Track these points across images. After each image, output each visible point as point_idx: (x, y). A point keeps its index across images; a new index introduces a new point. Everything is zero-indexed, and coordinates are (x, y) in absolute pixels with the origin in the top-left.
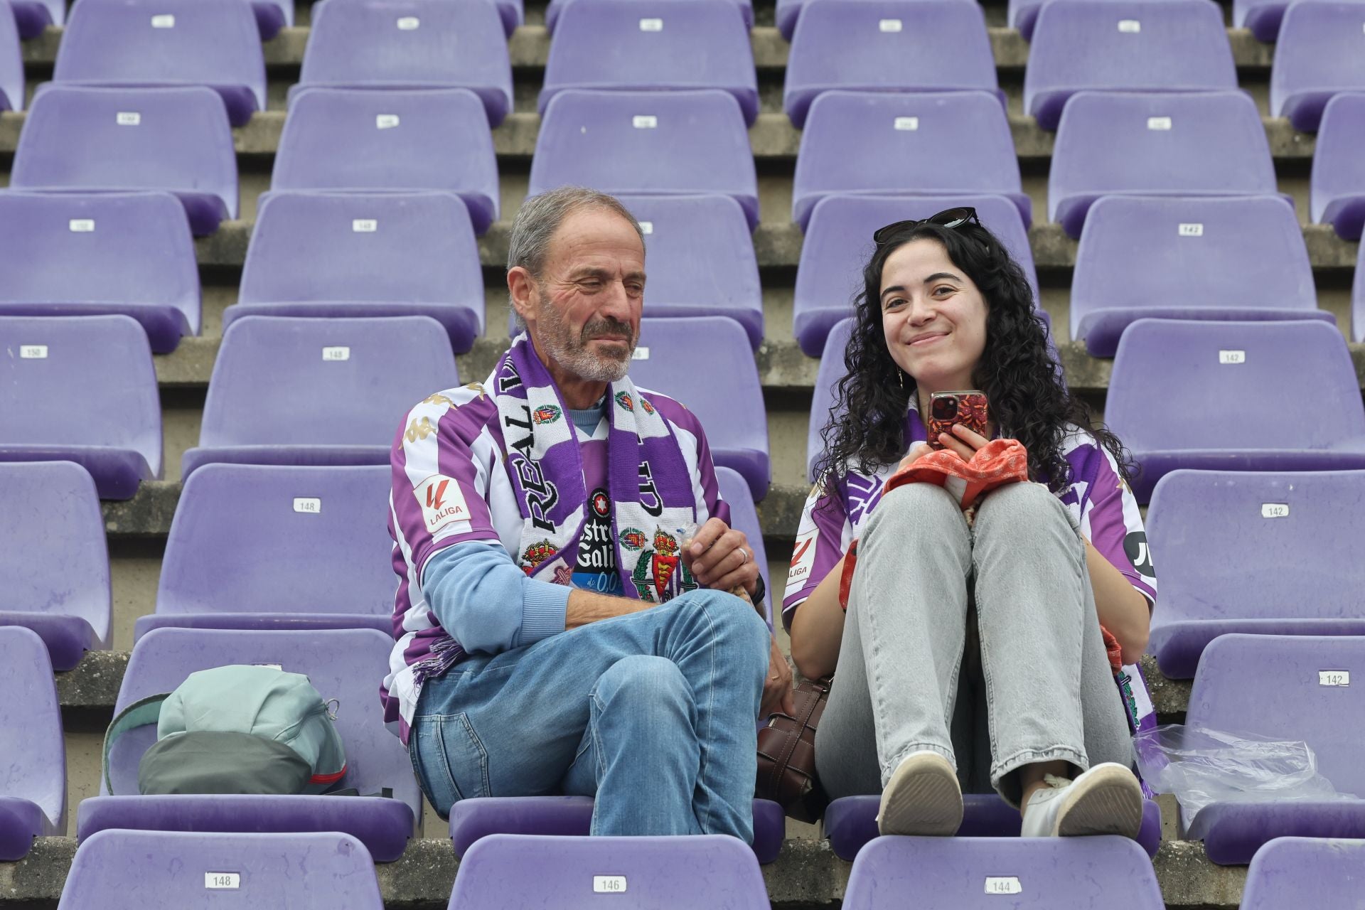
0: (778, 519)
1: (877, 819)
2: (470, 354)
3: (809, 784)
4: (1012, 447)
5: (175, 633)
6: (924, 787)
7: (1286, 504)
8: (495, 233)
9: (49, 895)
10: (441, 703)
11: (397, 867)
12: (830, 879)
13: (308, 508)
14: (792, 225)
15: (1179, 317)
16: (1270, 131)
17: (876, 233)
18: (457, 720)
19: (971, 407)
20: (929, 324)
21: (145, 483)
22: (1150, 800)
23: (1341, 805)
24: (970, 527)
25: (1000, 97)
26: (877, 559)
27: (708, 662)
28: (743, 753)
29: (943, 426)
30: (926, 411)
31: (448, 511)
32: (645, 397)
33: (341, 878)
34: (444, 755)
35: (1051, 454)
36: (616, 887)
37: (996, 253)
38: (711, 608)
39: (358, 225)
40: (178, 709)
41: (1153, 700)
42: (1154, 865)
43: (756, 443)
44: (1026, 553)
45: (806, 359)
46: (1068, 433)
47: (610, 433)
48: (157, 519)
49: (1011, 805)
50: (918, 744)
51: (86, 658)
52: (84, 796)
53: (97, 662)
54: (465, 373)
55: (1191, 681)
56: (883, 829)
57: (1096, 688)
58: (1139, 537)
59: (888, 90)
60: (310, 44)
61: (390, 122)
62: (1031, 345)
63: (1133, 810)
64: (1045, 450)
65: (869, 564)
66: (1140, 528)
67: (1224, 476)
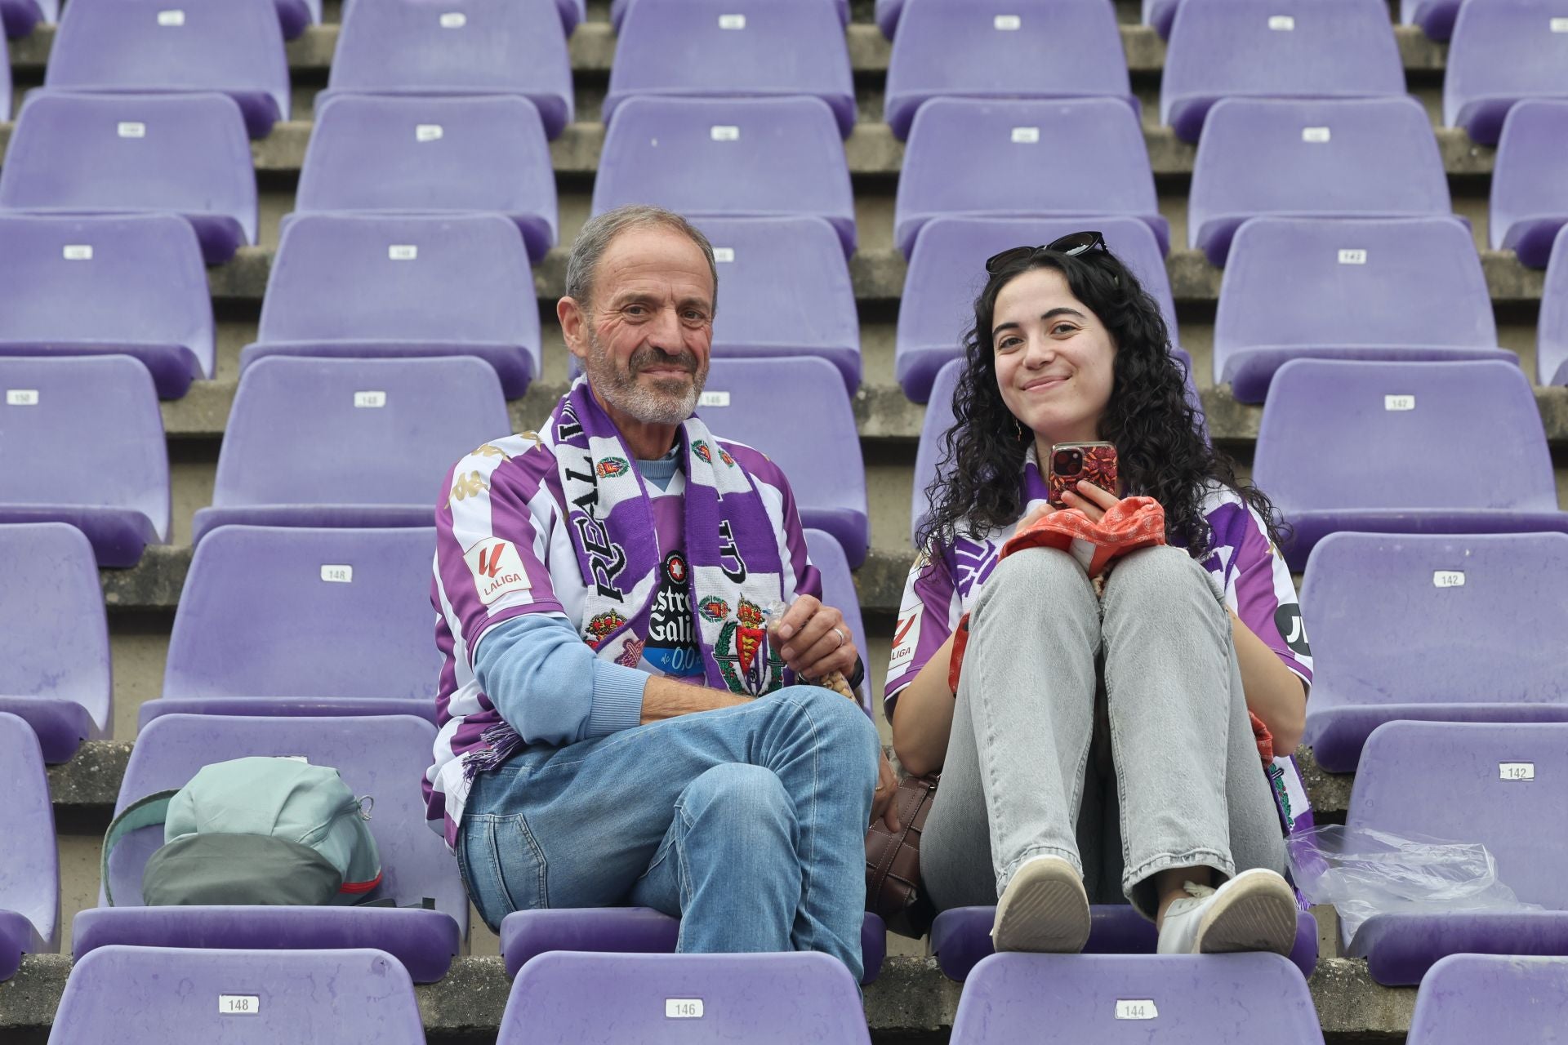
0: (878, 590)
1: (991, 934)
2: (525, 399)
3: (914, 895)
4: (1148, 505)
5: (184, 720)
6: (1045, 897)
7: (1462, 571)
8: (553, 261)
9: (39, 1022)
10: (495, 801)
11: (440, 988)
12: (938, 1002)
13: (337, 577)
14: (894, 252)
15: (1338, 357)
16: (1443, 143)
17: (990, 260)
18: (513, 822)
19: (1099, 460)
20: (1046, 368)
21: (151, 548)
22: (1306, 912)
23: (1525, 917)
24: (1099, 598)
25: (1133, 105)
26: (992, 635)
27: (810, 771)
28: (851, 875)
29: (1067, 483)
30: (1046, 465)
31: (505, 579)
32: (722, 447)
33: (375, 1001)
34: (497, 861)
35: (1188, 516)
36: (692, 1011)
37: (1126, 285)
38: (813, 708)
39: (396, 252)
40: (189, 808)
41: (1310, 797)
42: (1310, 986)
43: (852, 501)
44: (1164, 628)
45: (910, 405)
46: (1209, 490)
47: (686, 487)
48: (165, 589)
49: (1144, 916)
50: (1039, 848)
51: (82, 749)
52: (80, 908)
53: (95, 754)
54: (519, 422)
55: (1353, 774)
56: (998, 945)
57: (1243, 783)
58: (1292, 610)
59: (1005, 96)
60: (340, 43)
61: (432, 133)
62: (1165, 390)
63: (1285, 923)
64: (1181, 510)
65: (982, 640)
66: (1293, 599)
67: (1391, 539)
